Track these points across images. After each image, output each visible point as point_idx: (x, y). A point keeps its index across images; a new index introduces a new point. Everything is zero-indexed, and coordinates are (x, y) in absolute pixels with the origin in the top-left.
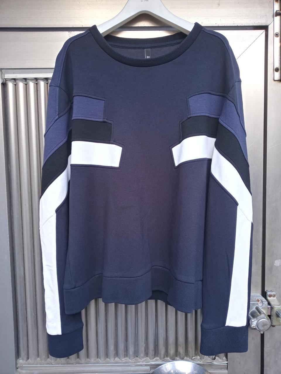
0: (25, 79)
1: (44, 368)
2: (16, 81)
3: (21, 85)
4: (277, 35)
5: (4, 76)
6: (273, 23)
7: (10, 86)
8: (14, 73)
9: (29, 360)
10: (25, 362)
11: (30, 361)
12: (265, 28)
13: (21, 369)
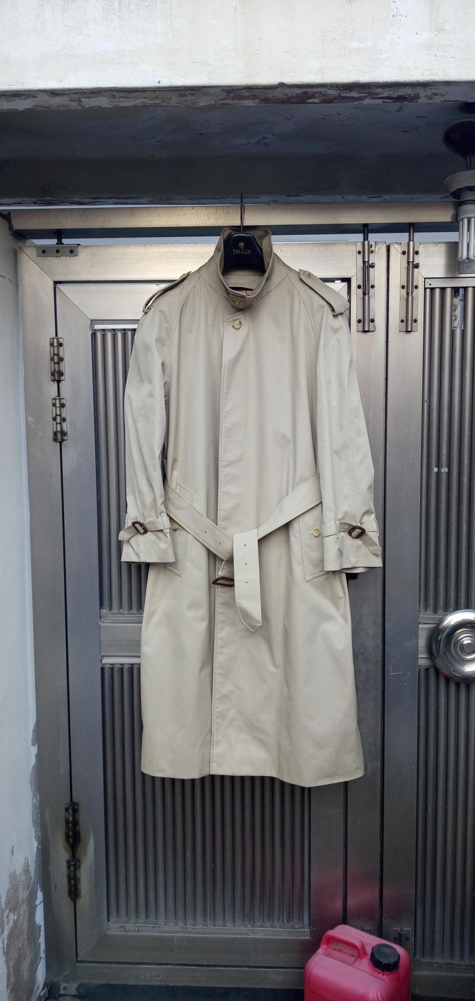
0: (114, 330)
1: (127, 618)
2: (105, 332)
3: (109, 336)
4: (359, 287)
5: (94, 327)
6: (355, 276)
8: (103, 324)
10: (108, 612)
11: (114, 611)
12: (347, 280)
13: (104, 619)
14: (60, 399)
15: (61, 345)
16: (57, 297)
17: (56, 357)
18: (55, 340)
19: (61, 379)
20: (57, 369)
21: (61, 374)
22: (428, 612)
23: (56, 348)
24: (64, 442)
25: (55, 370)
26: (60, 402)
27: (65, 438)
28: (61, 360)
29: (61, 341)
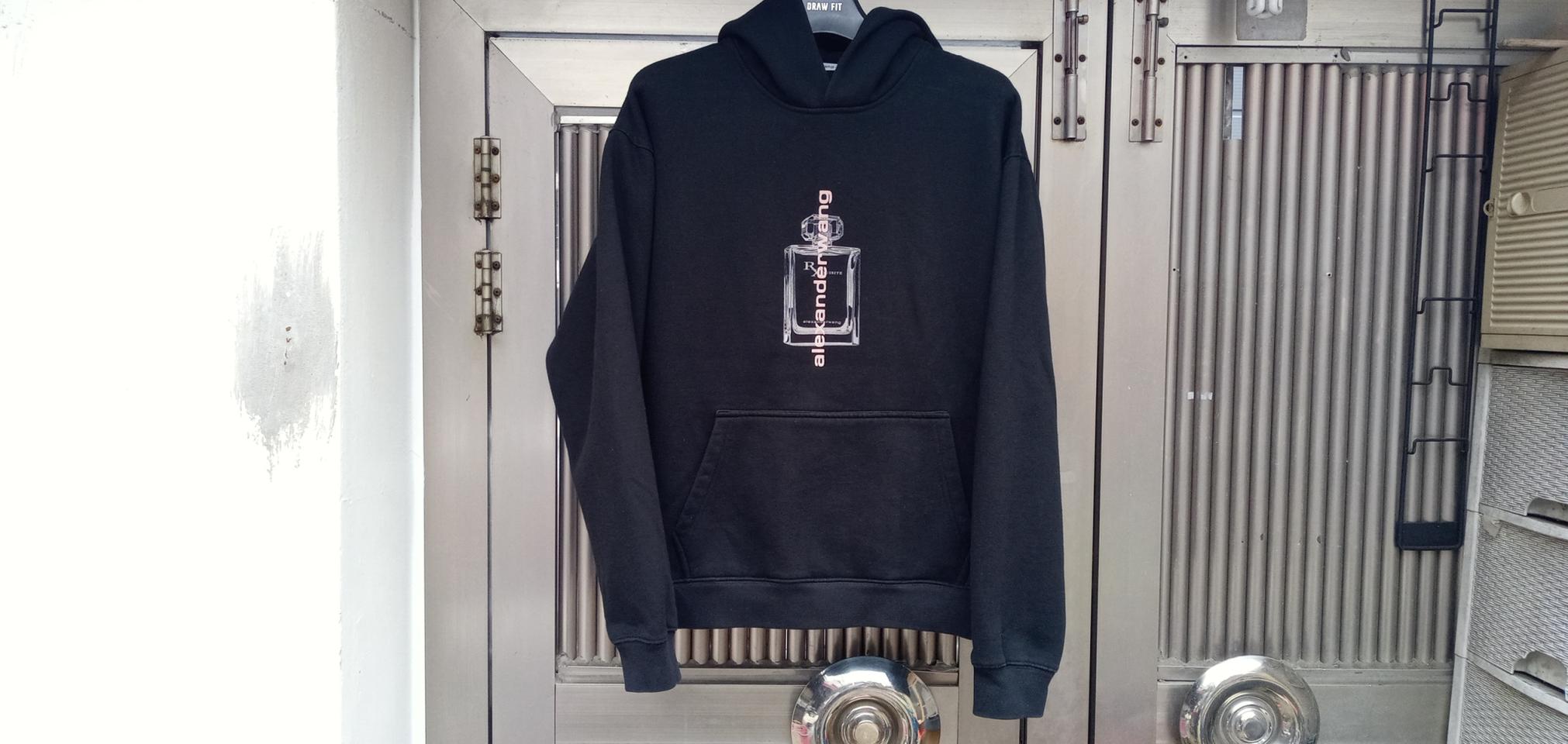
0: (597, 126)
1: (607, 673)
2: (578, 129)
3: (587, 137)
4: (1058, 58)
6: (1051, 39)
7: (568, 135)
8: (578, 115)
9: (578, 659)
10: (571, 660)
11: (581, 659)
12: (1037, 46)
13: (564, 674)
14: (491, 254)
15: (495, 151)
16: (491, 61)
17: (485, 175)
18: (485, 143)
19: (494, 216)
20: (486, 197)
21: (494, 206)
22: (1173, 658)
23: (486, 158)
24: (497, 335)
25: (483, 198)
26: (491, 258)
27: (499, 328)
28: (495, 179)
29: (496, 143)
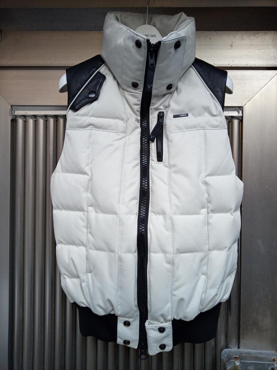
0: (35, 116)
2: (25, 118)
3: (31, 122)
5: (14, 113)
7: (20, 122)
8: (24, 110)
